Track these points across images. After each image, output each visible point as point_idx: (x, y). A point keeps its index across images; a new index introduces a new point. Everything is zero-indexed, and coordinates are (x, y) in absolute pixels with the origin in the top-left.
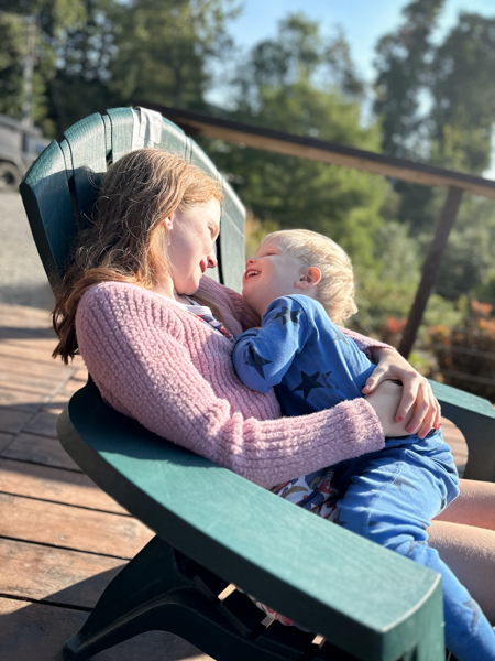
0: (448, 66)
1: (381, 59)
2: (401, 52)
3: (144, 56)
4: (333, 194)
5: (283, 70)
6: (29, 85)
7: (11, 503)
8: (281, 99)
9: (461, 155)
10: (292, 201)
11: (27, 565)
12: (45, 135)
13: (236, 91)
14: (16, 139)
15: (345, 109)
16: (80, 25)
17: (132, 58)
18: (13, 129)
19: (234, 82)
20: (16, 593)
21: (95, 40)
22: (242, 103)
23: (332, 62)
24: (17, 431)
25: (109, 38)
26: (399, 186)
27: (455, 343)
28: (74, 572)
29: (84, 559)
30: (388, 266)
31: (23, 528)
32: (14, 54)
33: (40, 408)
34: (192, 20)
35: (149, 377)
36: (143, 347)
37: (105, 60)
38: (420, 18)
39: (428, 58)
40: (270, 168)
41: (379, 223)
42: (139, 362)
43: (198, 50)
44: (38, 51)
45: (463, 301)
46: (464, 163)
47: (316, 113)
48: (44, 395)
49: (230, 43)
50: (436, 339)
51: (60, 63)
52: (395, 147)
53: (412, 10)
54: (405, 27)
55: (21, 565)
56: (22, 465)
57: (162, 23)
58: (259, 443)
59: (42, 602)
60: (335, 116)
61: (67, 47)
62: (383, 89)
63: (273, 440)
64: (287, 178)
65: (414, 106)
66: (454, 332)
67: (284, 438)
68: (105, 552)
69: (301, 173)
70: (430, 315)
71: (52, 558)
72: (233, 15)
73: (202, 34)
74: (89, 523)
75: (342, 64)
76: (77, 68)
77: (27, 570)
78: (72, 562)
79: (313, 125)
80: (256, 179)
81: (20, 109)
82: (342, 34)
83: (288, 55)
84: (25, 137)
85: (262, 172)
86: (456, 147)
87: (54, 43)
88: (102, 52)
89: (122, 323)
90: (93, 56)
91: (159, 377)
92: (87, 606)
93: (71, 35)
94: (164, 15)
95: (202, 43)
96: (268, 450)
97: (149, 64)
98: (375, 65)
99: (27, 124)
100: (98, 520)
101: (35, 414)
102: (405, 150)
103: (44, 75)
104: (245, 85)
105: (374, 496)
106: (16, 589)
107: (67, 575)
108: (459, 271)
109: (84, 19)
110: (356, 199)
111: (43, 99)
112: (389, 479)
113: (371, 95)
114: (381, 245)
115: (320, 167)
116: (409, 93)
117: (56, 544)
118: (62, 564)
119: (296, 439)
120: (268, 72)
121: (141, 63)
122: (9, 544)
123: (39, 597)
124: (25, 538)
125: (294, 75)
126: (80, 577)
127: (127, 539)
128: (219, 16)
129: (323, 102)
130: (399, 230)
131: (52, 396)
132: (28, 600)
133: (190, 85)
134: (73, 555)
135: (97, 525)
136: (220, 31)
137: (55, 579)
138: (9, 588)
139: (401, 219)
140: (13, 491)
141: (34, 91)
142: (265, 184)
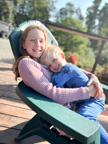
0: (102, 14)
1: (88, 12)
2: (92, 11)
3: (36, 10)
4: (77, 41)
5: (66, 14)
6: (11, 16)
7: (4, 106)
8: (66, 21)
9: (104, 34)
10: (67, 43)
11: (7, 120)
12: (14, 27)
13: (56, 18)
14: (8, 28)
15: (79, 23)
16: (23, 3)
17: (33, 11)
18: (7, 25)
19: (56, 16)
20: (5, 126)
21: (26, 7)
22: (57, 21)
23: (77, 13)
24: (6, 90)
25: (29, 6)
26: (91, 40)
27: (102, 75)
28: (18, 122)
29: (20, 119)
30: (88, 57)
31: (7, 112)
32: (8, 9)
33: (11, 86)
34: (47, 3)
35: (34, 78)
36: (33, 71)
37: (28, 11)
38: (97, 4)
39: (98, 13)
40: (63, 35)
41: (86, 48)
42: (32, 75)
43: (48, 9)
44: (13, 9)
45: (104, 66)
46: (105, 35)
47: (73, 24)
48: (12, 83)
49: (55, 8)
50: (98, 73)
51: (18, 11)
52: (90, 32)
53: (95, 2)
54: (93, 6)
55: (6, 120)
56: (7, 98)
57: (40, 3)
58: (60, 92)
59: (11, 128)
60: (77, 25)
61: (19, 8)
62: (88, 19)
63: (63, 92)
64: (66, 38)
65: (95, 23)
66: (102, 72)
67: (66, 92)
68: (25, 118)
69: (69, 37)
70: (97, 68)
71: (13, 119)
72: (56, 2)
73: (49, 6)
74: (21, 111)
75: (79, 13)
76: (21, 13)
77: (7, 121)
78: (17, 120)
79: (72, 26)
80: (59, 38)
81: (9, 21)
82: (79, 7)
83: (67, 11)
84: (10, 27)
85: (61, 36)
86: (103, 32)
87: (17, 7)
88: (27, 9)
89: (28, 67)
90: (25, 10)
91: (36, 78)
92: (20, 129)
93: (20, 5)
94: (41, 2)
95: (49, 8)
96: (62, 94)
97: (37, 12)
98: (86, 14)
99: (10, 24)
100: (23, 111)
101: (10, 87)
102: (92, 32)
103: (14, 14)
104: (58, 17)
105: (86, 110)
106: (5, 125)
107: (16, 122)
108: (103, 59)
109: (24, 2)
110: (81, 43)
111: (14, 19)
112: (89, 106)
113: (85, 20)
114: (86, 53)
115: (74, 35)
116: (94, 20)
117: (14, 115)
118: (15, 120)
119: (68, 93)
120: (63, 15)
121: (35, 12)
122: (4, 115)
123: (10, 127)
124: (7, 114)
125: (69, 15)
126: (19, 123)
127: (29, 115)
128: (53, 2)
129: (75, 21)
130: (90, 50)
131: (14, 83)
132: (8, 127)
133: (46, 17)
134: (17, 118)
135: (23, 112)
136: (53, 5)
137: (13, 123)
138: (3, 125)
139: (91, 47)
140: (5, 103)
141: (12, 17)
142: (61, 39)
